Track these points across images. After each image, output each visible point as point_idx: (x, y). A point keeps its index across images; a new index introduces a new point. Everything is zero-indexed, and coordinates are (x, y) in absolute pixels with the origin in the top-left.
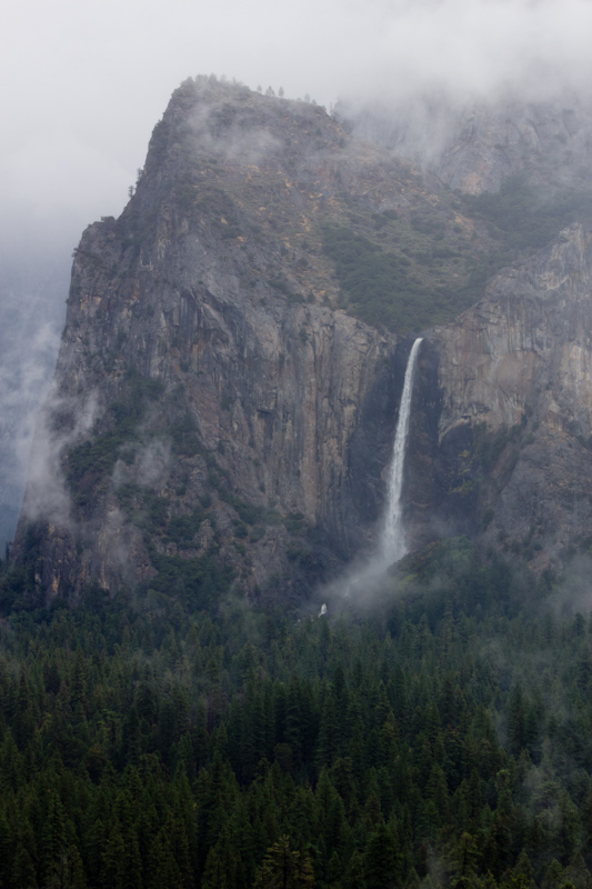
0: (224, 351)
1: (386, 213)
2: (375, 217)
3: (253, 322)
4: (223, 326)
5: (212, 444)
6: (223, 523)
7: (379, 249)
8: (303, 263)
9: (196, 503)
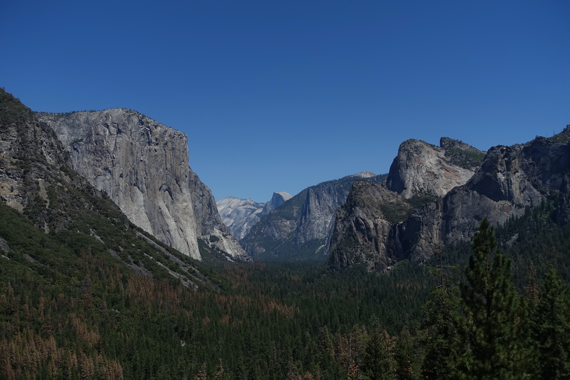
0: (363, 227)
1: (391, 202)
2: (389, 203)
3: (368, 222)
4: (363, 223)
5: (362, 244)
6: (364, 257)
7: (390, 209)
8: (377, 211)
9: (359, 254)
